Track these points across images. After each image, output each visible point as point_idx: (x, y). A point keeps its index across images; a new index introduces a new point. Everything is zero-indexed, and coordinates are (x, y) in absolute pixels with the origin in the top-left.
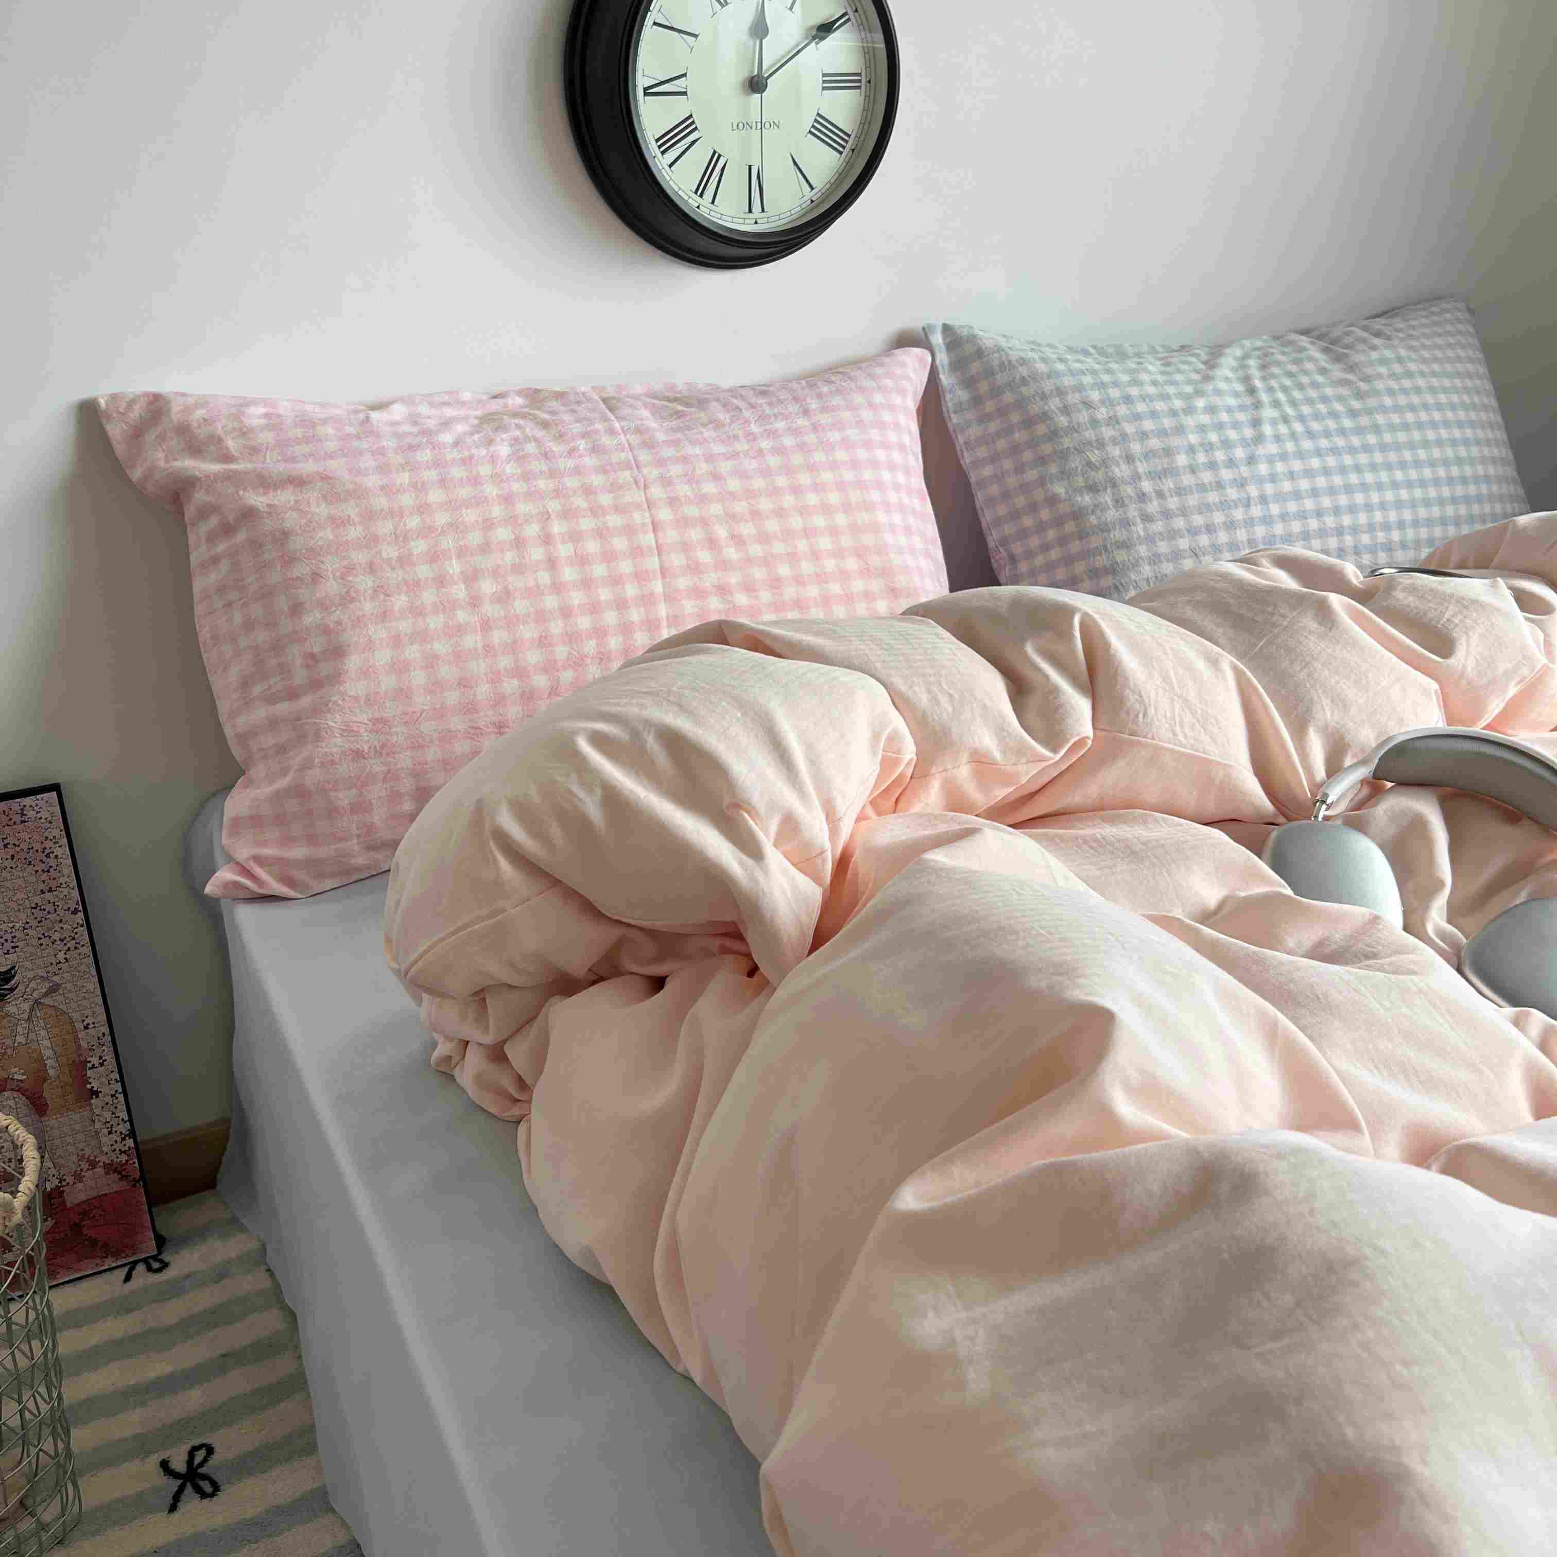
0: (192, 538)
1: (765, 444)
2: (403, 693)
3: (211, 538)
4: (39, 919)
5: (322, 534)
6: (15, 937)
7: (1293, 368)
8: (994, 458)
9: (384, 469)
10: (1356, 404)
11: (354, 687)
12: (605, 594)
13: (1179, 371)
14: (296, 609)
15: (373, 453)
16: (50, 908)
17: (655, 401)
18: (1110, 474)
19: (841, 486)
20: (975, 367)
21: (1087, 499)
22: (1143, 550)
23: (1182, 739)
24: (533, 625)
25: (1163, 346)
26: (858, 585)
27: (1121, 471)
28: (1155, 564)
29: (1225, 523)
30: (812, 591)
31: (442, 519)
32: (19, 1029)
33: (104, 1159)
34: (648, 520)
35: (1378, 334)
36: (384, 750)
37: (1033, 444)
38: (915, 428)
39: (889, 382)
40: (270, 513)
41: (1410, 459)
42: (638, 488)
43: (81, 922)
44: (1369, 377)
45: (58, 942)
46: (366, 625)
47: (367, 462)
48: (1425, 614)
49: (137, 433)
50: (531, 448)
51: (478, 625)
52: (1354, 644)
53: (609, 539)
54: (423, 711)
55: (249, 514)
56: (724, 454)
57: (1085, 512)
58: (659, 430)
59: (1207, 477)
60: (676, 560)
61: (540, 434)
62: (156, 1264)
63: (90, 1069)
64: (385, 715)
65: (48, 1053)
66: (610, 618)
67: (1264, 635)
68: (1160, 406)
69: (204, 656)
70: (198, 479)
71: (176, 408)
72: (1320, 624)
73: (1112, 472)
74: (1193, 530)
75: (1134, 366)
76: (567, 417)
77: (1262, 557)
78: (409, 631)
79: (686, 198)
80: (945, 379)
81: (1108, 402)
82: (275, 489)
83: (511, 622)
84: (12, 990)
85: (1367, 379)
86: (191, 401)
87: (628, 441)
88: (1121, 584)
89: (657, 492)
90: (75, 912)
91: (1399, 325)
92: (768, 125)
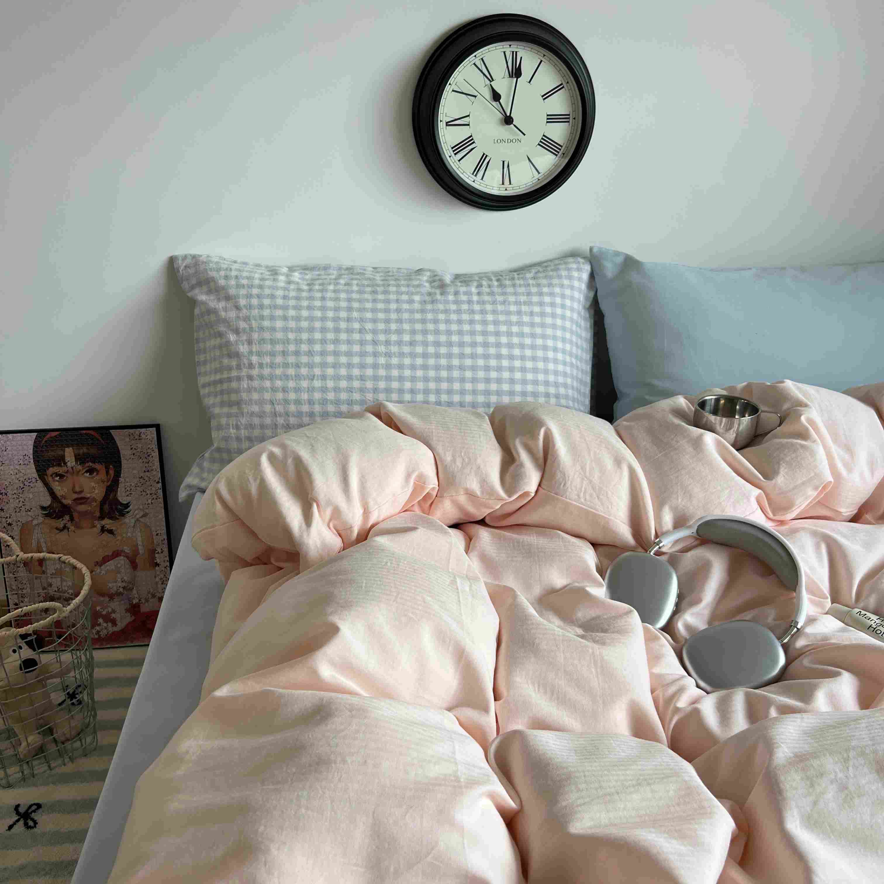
4: (142, 483)
6: (131, 489)
23: (582, 500)
32: (129, 531)
45: (149, 495)
63: (157, 553)
65: (140, 543)
67: (664, 450)
79: (467, 176)
84: (128, 512)
90: (158, 482)
92: (514, 141)
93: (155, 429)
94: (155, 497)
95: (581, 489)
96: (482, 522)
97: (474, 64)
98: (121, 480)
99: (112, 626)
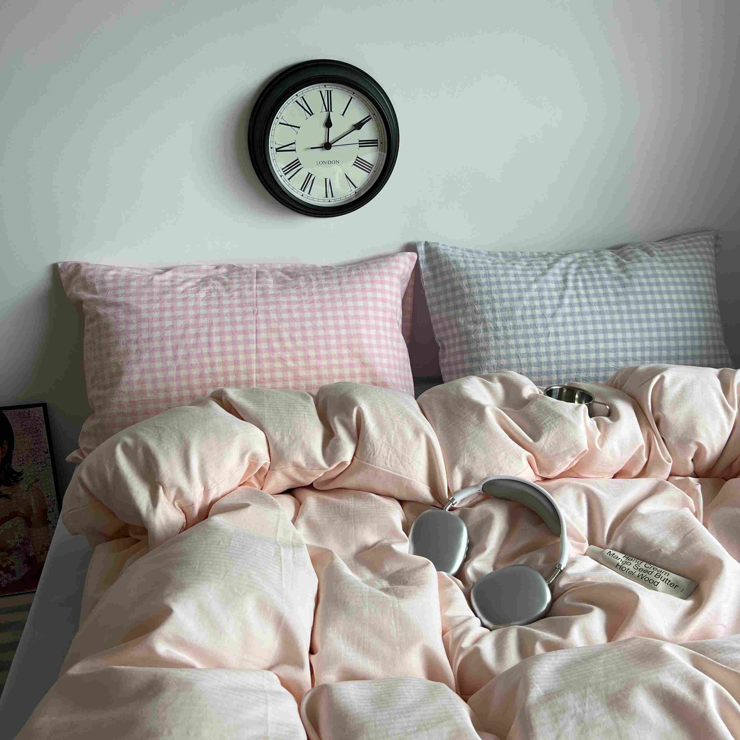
1: (316, 297)
2: (142, 392)
3: (90, 322)
4: (33, 454)
5: (121, 326)
7: (593, 270)
9: (151, 301)
10: (620, 290)
11: (125, 388)
12: (230, 358)
13: (532, 269)
14: (109, 355)
15: (148, 295)
17: (279, 274)
19: (346, 317)
20: (435, 262)
21: (472, 327)
22: (493, 352)
23: (389, 466)
24: (198, 369)
26: (346, 361)
27: (489, 316)
28: (498, 359)
29: (535, 344)
30: (324, 362)
31: (168, 323)
32: (24, 494)
34: (255, 328)
35: (650, 253)
36: (133, 414)
37: (454, 299)
39: (386, 271)
40: (104, 316)
42: (254, 315)
43: (48, 457)
44: (631, 276)
45: (39, 463)
46: (131, 364)
47: (145, 298)
48: (537, 418)
49: (71, 277)
50: (214, 294)
51: (175, 367)
53: (236, 336)
54: (149, 400)
55: (98, 315)
56: (296, 301)
57: (470, 332)
58: (272, 289)
59: (529, 322)
60: (264, 346)
61: (220, 288)
63: (48, 512)
64: (134, 400)
65: (33, 504)
66: (231, 368)
67: (454, 421)
68: (514, 287)
70: (85, 300)
71: (83, 270)
73: (485, 316)
74: (518, 345)
75: (510, 266)
76: (236, 281)
78: (148, 368)
79: (296, 192)
80: (422, 266)
81: (490, 284)
82: (108, 307)
83: (189, 367)
84: (22, 479)
85: (630, 277)
86: (89, 267)
87: (256, 293)
88: (481, 366)
89: (261, 317)
90: (47, 453)
91: (665, 248)
92: (333, 162)
93: (42, 408)
94: (44, 465)
95: (387, 457)
96: (311, 487)
97: (296, 101)
98: (14, 452)
99: (12, 577)
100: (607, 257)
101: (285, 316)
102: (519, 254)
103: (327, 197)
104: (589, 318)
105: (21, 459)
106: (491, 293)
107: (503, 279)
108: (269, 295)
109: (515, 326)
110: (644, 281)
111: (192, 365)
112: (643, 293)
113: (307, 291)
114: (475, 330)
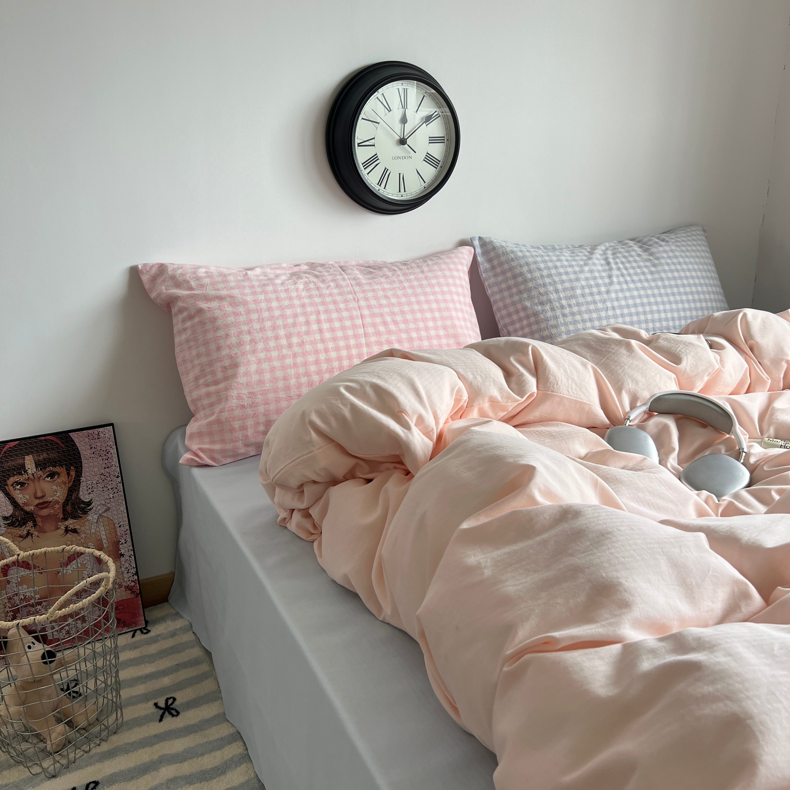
0: (175, 321)
1: (406, 284)
2: (261, 382)
3: (184, 321)
4: (103, 480)
5: (230, 319)
6: (93, 487)
7: (626, 254)
8: (501, 291)
9: (254, 293)
10: (653, 269)
11: (242, 380)
12: (341, 343)
13: (578, 256)
14: (219, 349)
15: (249, 287)
16: (108, 475)
17: (361, 268)
18: (549, 297)
19: (437, 301)
20: (492, 254)
21: (539, 308)
23: (571, 393)
24: (313, 356)
25: (572, 246)
27: (553, 296)
29: (597, 318)
31: (277, 313)
32: (93, 527)
33: (124, 584)
34: (359, 314)
35: (663, 240)
36: (253, 405)
37: (517, 285)
38: (466, 278)
39: (456, 260)
40: (209, 311)
41: (677, 291)
42: (355, 302)
43: (120, 481)
44: (658, 257)
45: (110, 490)
46: (247, 355)
47: (247, 291)
48: (671, 349)
49: (154, 279)
50: (312, 286)
51: (291, 355)
52: (641, 359)
53: (343, 322)
54: (269, 389)
55: (200, 311)
56: (390, 288)
57: (538, 313)
58: (363, 279)
59: (589, 299)
60: (370, 330)
61: (315, 280)
62: (144, 631)
63: (121, 544)
64: (253, 391)
65: (104, 537)
66: (344, 353)
67: (606, 356)
68: (570, 270)
69: (179, 368)
70: (180, 297)
71: (170, 269)
72: (628, 352)
74: (584, 320)
75: (559, 254)
76: (326, 274)
77: (608, 328)
78: (264, 357)
79: (374, 186)
80: (479, 259)
81: (548, 268)
82: (211, 301)
83: (304, 354)
84: (90, 509)
85: (657, 259)
86: (176, 266)
87: (350, 283)
89: (362, 303)
90: (118, 477)
91: (672, 237)
92: (407, 158)
93: (110, 427)
94: (116, 491)
95: (568, 386)
97: (378, 99)
98: (83, 479)
100: (631, 244)
101: (384, 302)
102: (557, 247)
103: (400, 191)
104: (635, 293)
105: (90, 487)
106: (552, 277)
107: (558, 264)
108: (362, 283)
109: (578, 303)
110: (669, 261)
111: (306, 352)
112: (671, 271)
113: (396, 280)
114: (543, 310)
